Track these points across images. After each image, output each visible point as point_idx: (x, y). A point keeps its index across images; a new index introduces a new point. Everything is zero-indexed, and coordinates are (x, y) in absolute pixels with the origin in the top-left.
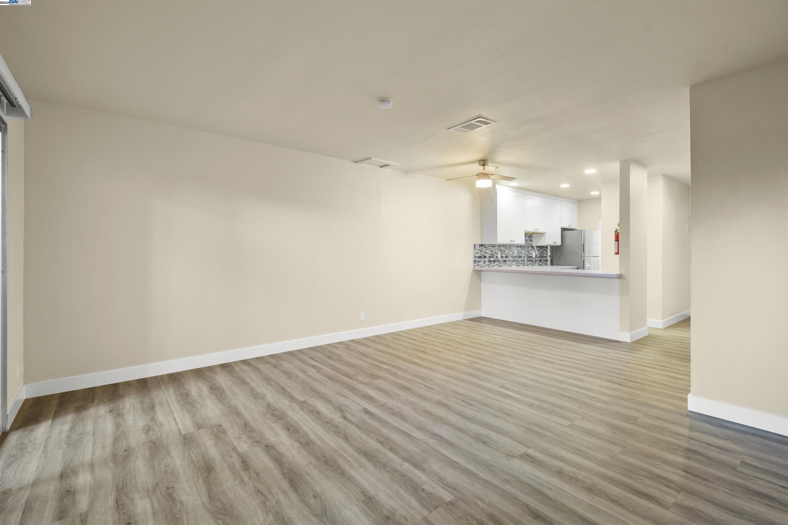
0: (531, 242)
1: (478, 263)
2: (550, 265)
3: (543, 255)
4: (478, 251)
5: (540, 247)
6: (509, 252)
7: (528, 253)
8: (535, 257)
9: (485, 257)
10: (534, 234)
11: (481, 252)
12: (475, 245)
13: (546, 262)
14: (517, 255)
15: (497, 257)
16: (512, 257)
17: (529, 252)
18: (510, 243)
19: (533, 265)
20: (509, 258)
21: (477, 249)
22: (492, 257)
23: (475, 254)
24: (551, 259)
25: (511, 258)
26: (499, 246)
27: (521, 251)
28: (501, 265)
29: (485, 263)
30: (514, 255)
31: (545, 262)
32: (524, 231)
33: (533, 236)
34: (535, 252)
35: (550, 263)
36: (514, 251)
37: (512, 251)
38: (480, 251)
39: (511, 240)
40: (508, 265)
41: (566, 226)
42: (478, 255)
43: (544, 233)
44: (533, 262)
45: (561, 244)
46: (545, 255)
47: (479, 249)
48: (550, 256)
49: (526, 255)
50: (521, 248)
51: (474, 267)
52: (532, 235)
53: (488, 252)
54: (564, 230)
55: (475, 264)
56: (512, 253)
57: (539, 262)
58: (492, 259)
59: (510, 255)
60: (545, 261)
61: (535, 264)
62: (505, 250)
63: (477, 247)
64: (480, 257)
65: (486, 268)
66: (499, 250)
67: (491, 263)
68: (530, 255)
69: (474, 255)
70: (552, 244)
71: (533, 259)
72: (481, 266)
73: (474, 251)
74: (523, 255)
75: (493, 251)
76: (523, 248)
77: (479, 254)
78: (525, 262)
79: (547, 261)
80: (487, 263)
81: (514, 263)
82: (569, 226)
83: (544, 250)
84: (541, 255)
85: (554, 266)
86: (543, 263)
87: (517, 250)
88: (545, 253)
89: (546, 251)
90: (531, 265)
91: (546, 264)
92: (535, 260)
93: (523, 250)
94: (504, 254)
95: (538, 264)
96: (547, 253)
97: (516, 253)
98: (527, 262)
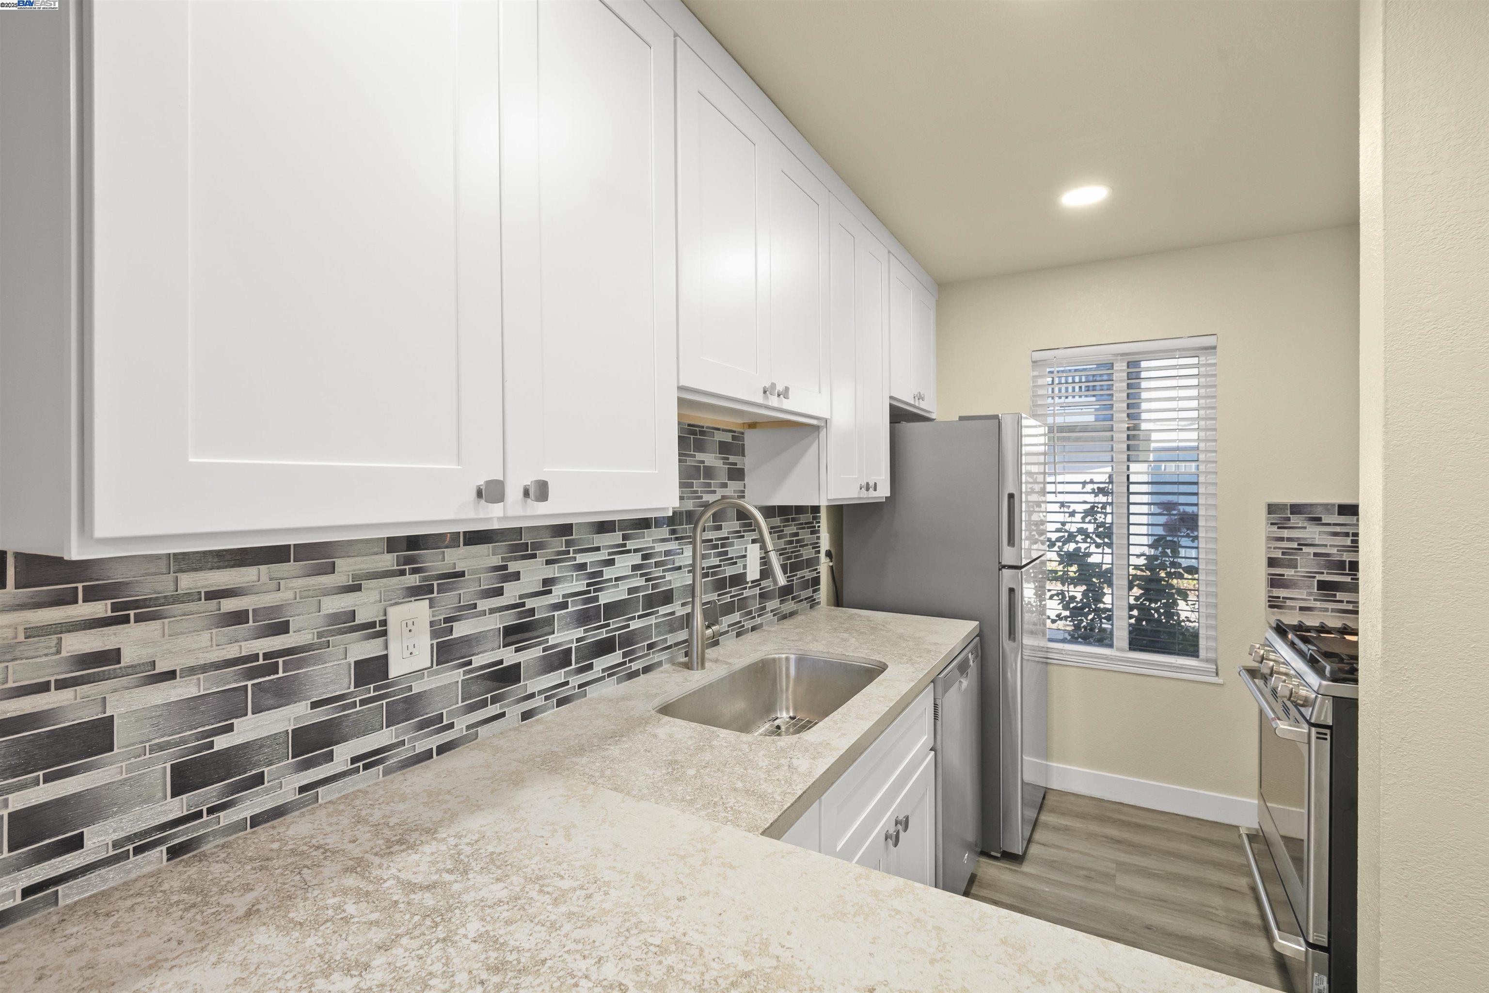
0: (734, 486)
2: (828, 605)
3: (801, 555)
5: (783, 513)
6: (549, 582)
7: (715, 561)
8: (757, 576)
10: (754, 432)
13: (811, 591)
14: (631, 591)
16: (584, 618)
17: (726, 553)
19: (747, 631)
24: (832, 567)
25: (580, 632)
27: (667, 553)
30: (605, 598)
31: (808, 593)
32: (674, 395)
33: (746, 443)
34: (758, 545)
35: (828, 586)
36: (610, 563)
37: (582, 566)
41: (906, 396)
43: (817, 428)
44: (750, 612)
45: (889, 495)
46: (807, 553)
48: (829, 554)
49: (698, 575)
50: (659, 533)
52: (742, 439)
54: (897, 418)
56: (580, 585)
57: (778, 600)
60: (805, 585)
61: (758, 620)
66: (413, 580)
68: (730, 571)
70: (856, 496)
71: (747, 593)
74: (678, 581)
76: (685, 528)
78: (691, 634)
79: (816, 581)
81: (601, 663)
82: (920, 397)
83: (802, 524)
84: (789, 558)
85: (851, 617)
86: (802, 600)
87: (629, 551)
88: (807, 545)
89: (812, 533)
90: (738, 635)
91: (813, 603)
92: (758, 592)
93: (680, 544)
94: (492, 611)
95: (774, 615)
96: (818, 538)
97: (617, 579)
98: (703, 632)
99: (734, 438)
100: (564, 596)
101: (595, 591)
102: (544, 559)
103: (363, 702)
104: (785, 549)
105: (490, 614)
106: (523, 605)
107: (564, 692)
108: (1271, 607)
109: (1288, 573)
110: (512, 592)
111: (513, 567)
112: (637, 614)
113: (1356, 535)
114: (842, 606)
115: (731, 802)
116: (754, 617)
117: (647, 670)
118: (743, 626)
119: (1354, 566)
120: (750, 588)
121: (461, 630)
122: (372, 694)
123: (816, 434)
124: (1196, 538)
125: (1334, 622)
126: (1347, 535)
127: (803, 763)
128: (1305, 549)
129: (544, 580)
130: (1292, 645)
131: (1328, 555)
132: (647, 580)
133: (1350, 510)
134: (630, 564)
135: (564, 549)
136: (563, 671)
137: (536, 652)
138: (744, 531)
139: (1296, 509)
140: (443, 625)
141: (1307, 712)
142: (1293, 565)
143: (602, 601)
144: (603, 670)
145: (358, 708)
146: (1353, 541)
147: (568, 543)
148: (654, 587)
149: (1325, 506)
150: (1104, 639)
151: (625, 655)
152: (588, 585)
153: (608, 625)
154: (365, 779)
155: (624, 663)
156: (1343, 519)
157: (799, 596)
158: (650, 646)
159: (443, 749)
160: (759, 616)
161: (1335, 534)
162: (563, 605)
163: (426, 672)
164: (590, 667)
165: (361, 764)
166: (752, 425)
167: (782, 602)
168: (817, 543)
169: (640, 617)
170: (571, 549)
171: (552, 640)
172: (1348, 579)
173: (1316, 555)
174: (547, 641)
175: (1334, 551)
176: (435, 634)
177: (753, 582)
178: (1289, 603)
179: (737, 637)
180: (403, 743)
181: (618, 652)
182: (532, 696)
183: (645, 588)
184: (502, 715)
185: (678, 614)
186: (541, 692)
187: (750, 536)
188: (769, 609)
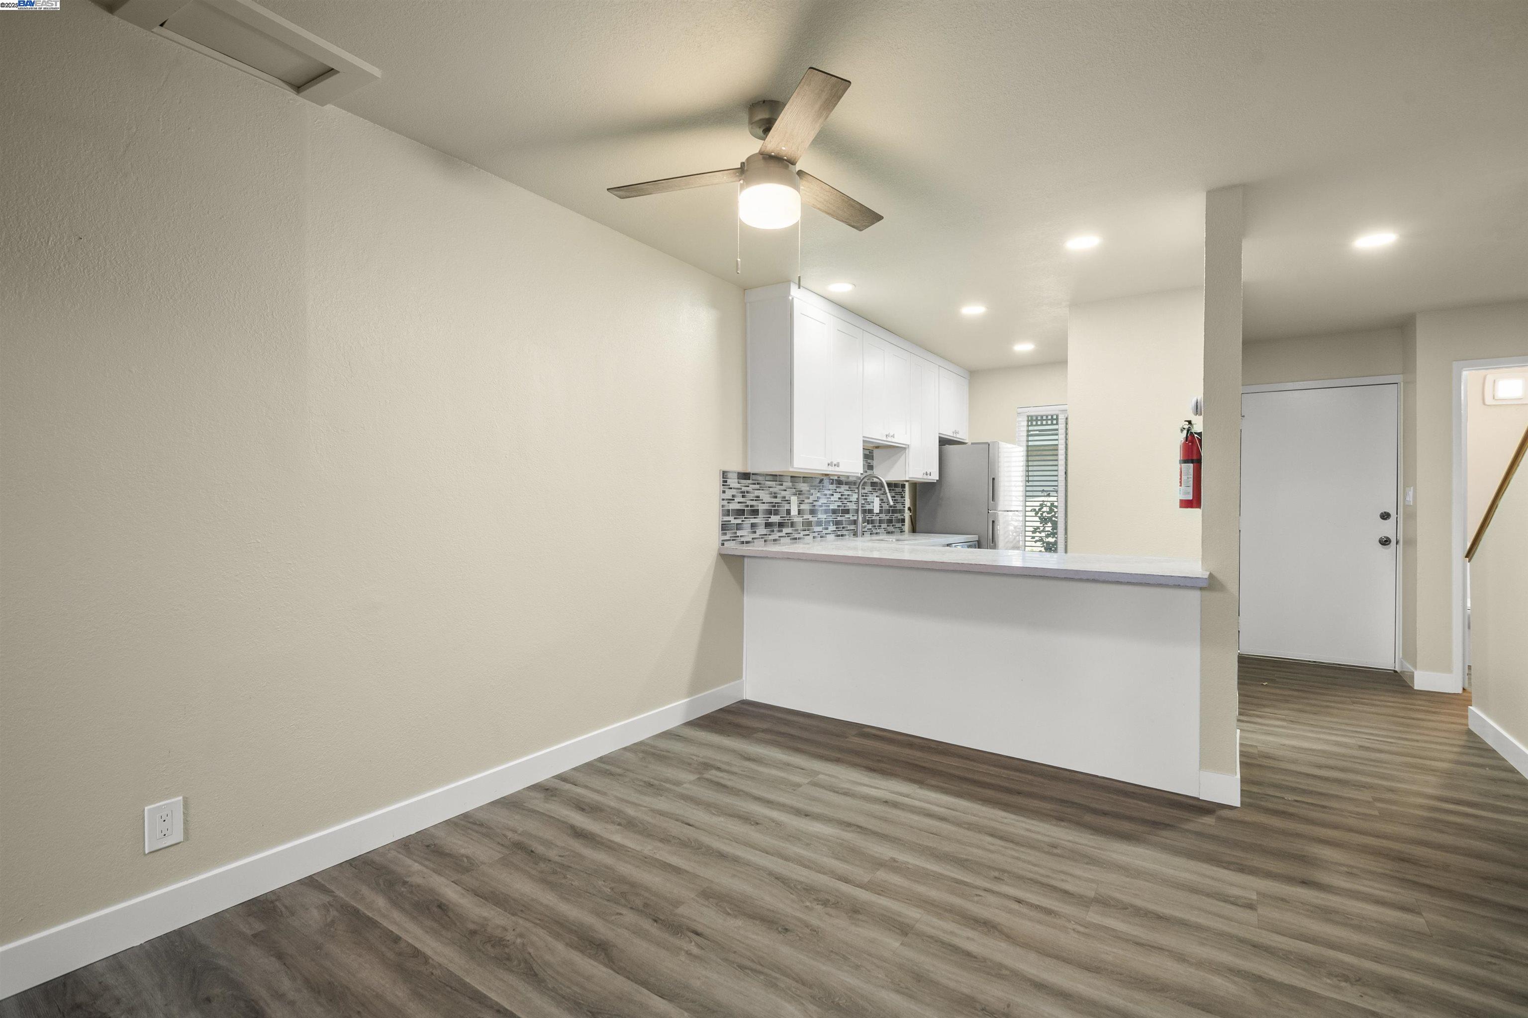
0: (875, 472)
1: (736, 533)
2: (909, 532)
3: (896, 507)
4: (734, 492)
5: (893, 486)
6: (817, 497)
7: (864, 502)
8: (878, 512)
9: (755, 512)
10: (877, 449)
11: (743, 497)
12: (725, 474)
13: (901, 524)
14: (838, 506)
15: (788, 512)
16: (826, 512)
17: (867, 499)
18: (825, 469)
19: (874, 534)
20: (820, 516)
21: (731, 488)
22: (776, 513)
23: (725, 503)
24: (911, 516)
25: (824, 516)
26: (794, 478)
27: (848, 495)
28: (797, 536)
29: (755, 532)
30: (831, 507)
31: (899, 525)
32: (861, 439)
33: (874, 455)
35: (909, 525)
36: (832, 494)
37: (825, 494)
38: (742, 492)
39: (830, 462)
40: (816, 534)
41: (948, 433)
42: (734, 506)
43: (906, 448)
44: (875, 526)
45: (938, 479)
46: (899, 506)
47: (738, 486)
48: (909, 509)
49: (860, 507)
50: (847, 487)
51: (723, 544)
52: (873, 453)
53: (765, 496)
54: (944, 442)
55: (725, 534)
56: (825, 501)
57: (886, 525)
58: (774, 519)
59: (821, 506)
60: (898, 521)
61: (878, 531)
62: (809, 491)
63: (733, 482)
64: (740, 513)
65: (758, 547)
66: (793, 490)
67: (773, 531)
68: (868, 507)
69: (723, 506)
70: (921, 477)
71: (874, 518)
72: (743, 539)
73: (724, 492)
74: (852, 506)
75: (778, 496)
76: (853, 487)
77: (739, 503)
78: (856, 527)
79: (903, 521)
80: (761, 530)
81: (831, 529)
82: (956, 432)
83: (897, 492)
84: (891, 507)
86: (896, 528)
87: (837, 492)
88: (899, 503)
89: (902, 497)
90: (871, 534)
91: (902, 530)
92: (879, 519)
93: (852, 492)
94: (807, 503)
95: (885, 531)
96: (904, 500)
97: (835, 501)
98: (862, 525)
99: (870, 452)
100: (822, 503)
101: (829, 503)
102: (818, 490)
106: (814, 504)
107: (822, 534)
110: (812, 499)
112: (840, 515)
114: (916, 533)
116: (877, 529)
117: (842, 536)
120: (876, 516)
121: (802, 507)
123: (904, 451)
132: (843, 504)
134: (838, 496)
136: (822, 527)
138: (872, 491)
140: (799, 505)
145: (786, 521)
148: (845, 507)
151: (837, 528)
152: (828, 501)
154: (787, 540)
157: (895, 525)
160: (879, 529)
165: (787, 535)
166: (877, 447)
167: (888, 526)
168: (904, 503)
176: (798, 507)
177: (876, 514)
180: (793, 533)
183: (842, 507)
185: (851, 519)
186: (817, 532)
187: (875, 494)
188: (882, 527)
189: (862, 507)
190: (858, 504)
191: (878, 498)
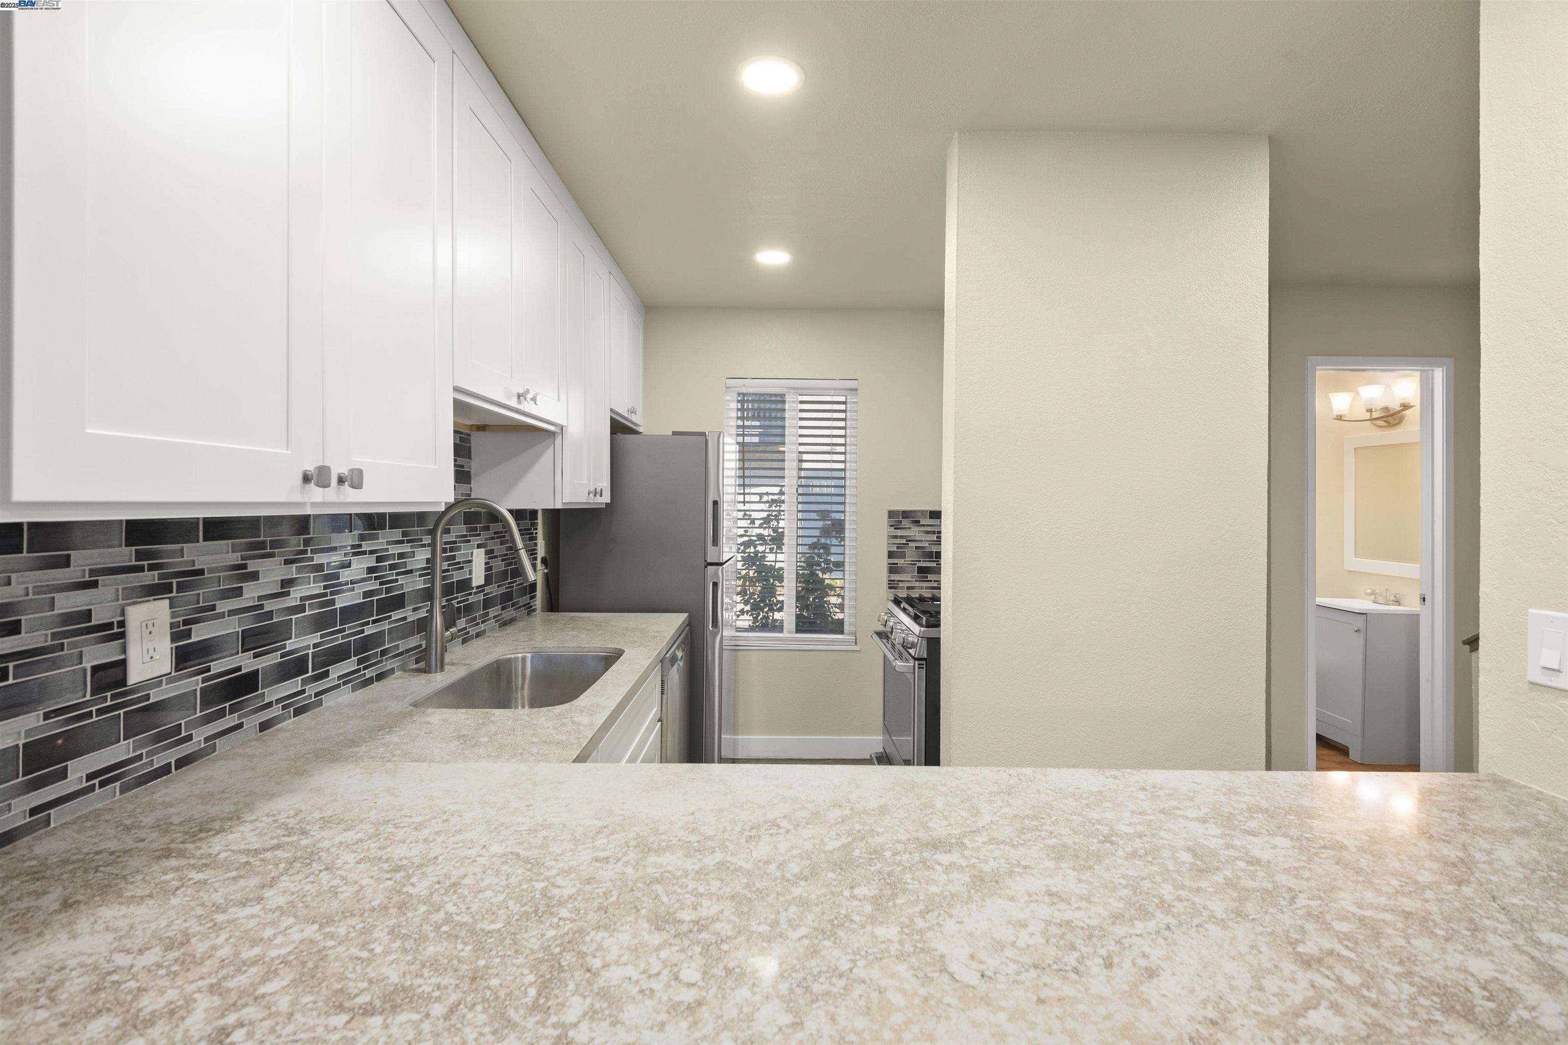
0: (460, 489)
2: (542, 611)
6: (287, 583)
8: (483, 582)
10: (481, 434)
13: (527, 598)
14: (367, 594)
16: (321, 623)
17: (454, 557)
18: (297, 498)
19: (471, 638)
24: (548, 573)
25: (315, 638)
27: (401, 556)
30: (342, 601)
31: (525, 602)
32: (450, 395)
33: (472, 444)
35: (543, 592)
37: (319, 568)
39: (310, 467)
41: (622, 409)
43: (552, 434)
44: (474, 619)
45: (607, 503)
48: (544, 561)
49: (435, 581)
50: (397, 534)
52: (469, 441)
54: (617, 428)
56: (316, 588)
57: (499, 607)
59: (301, 609)
60: (522, 593)
61: (482, 627)
66: (150, 577)
68: (457, 576)
71: (472, 599)
74: (413, 584)
78: (429, 637)
79: (533, 588)
81: (337, 671)
82: (633, 411)
84: (510, 564)
85: (572, 619)
86: (520, 607)
87: (364, 553)
89: (530, 539)
90: (464, 641)
91: (530, 610)
92: (482, 598)
93: (412, 547)
94: (231, 613)
95: (496, 622)
96: (536, 544)
97: (352, 582)
98: (442, 634)
99: (467, 439)
100: (302, 599)
101: (332, 593)
102: (283, 558)
103: (100, 712)
104: (506, 555)
105: (229, 616)
106: (261, 607)
107: (301, 701)
108: (890, 588)
109: (900, 562)
110: (251, 593)
111: (252, 566)
112: (371, 619)
113: (940, 532)
114: (557, 611)
115: (535, 751)
116: (478, 624)
117: (380, 677)
118: (468, 632)
119: (938, 555)
120: (475, 593)
121: (199, 634)
122: (109, 703)
123: (551, 440)
124: (843, 539)
125: (927, 594)
126: (934, 532)
127: (585, 720)
128: (911, 544)
129: (282, 581)
130: (904, 610)
131: (923, 548)
132: (381, 584)
133: (936, 515)
134: (365, 566)
135: (302, 548)
136: (300, 678)
137: (273, 659)
138: (471, 536)
139: (906, 514)
140: (182, 628)
141: (912, 651)
142: (903, 556)
143: (338, 605)
144: (339, 678)
145: (94, 719)
146: (938, 537)
147: (307, 542)
148: (388, 590)
149: (922, 512)
150: (777, 627)
151: (360, 662)
152: (325, 587)
153: (343, 630)
154: (101, 799)
155: (358, 670)
156: (932, 522)
157: (517, 603)
158: (383, 653)
159: (182, 763)
160: (483, 622)
161: (927, 532)
162: (300, 609)
163: (164, 678)
164: (326, 674)
165: (96, 781)
166: (482, 428)
167: (503, 609)
168: (535, 550)
169: (374, 622)
170: (309, 549)
171: (290, 645)
172: (934, 565)
173: (916, 548)
174: (284, 647)
175: (927, 545)
176: (175, 637)
177: (478, 587)
178: (901, 584)
179: (463, 643)
180: (140, 757)
181: (353, 658)
182: (270, 705)
183: (378, 592)
184: (240, 726)
185: (409, 620)
186: (278, 701)
187: (475, 541)
188: (491, 616)
189: (444, 578)
190: (433, 574)
191: (483, 550)
